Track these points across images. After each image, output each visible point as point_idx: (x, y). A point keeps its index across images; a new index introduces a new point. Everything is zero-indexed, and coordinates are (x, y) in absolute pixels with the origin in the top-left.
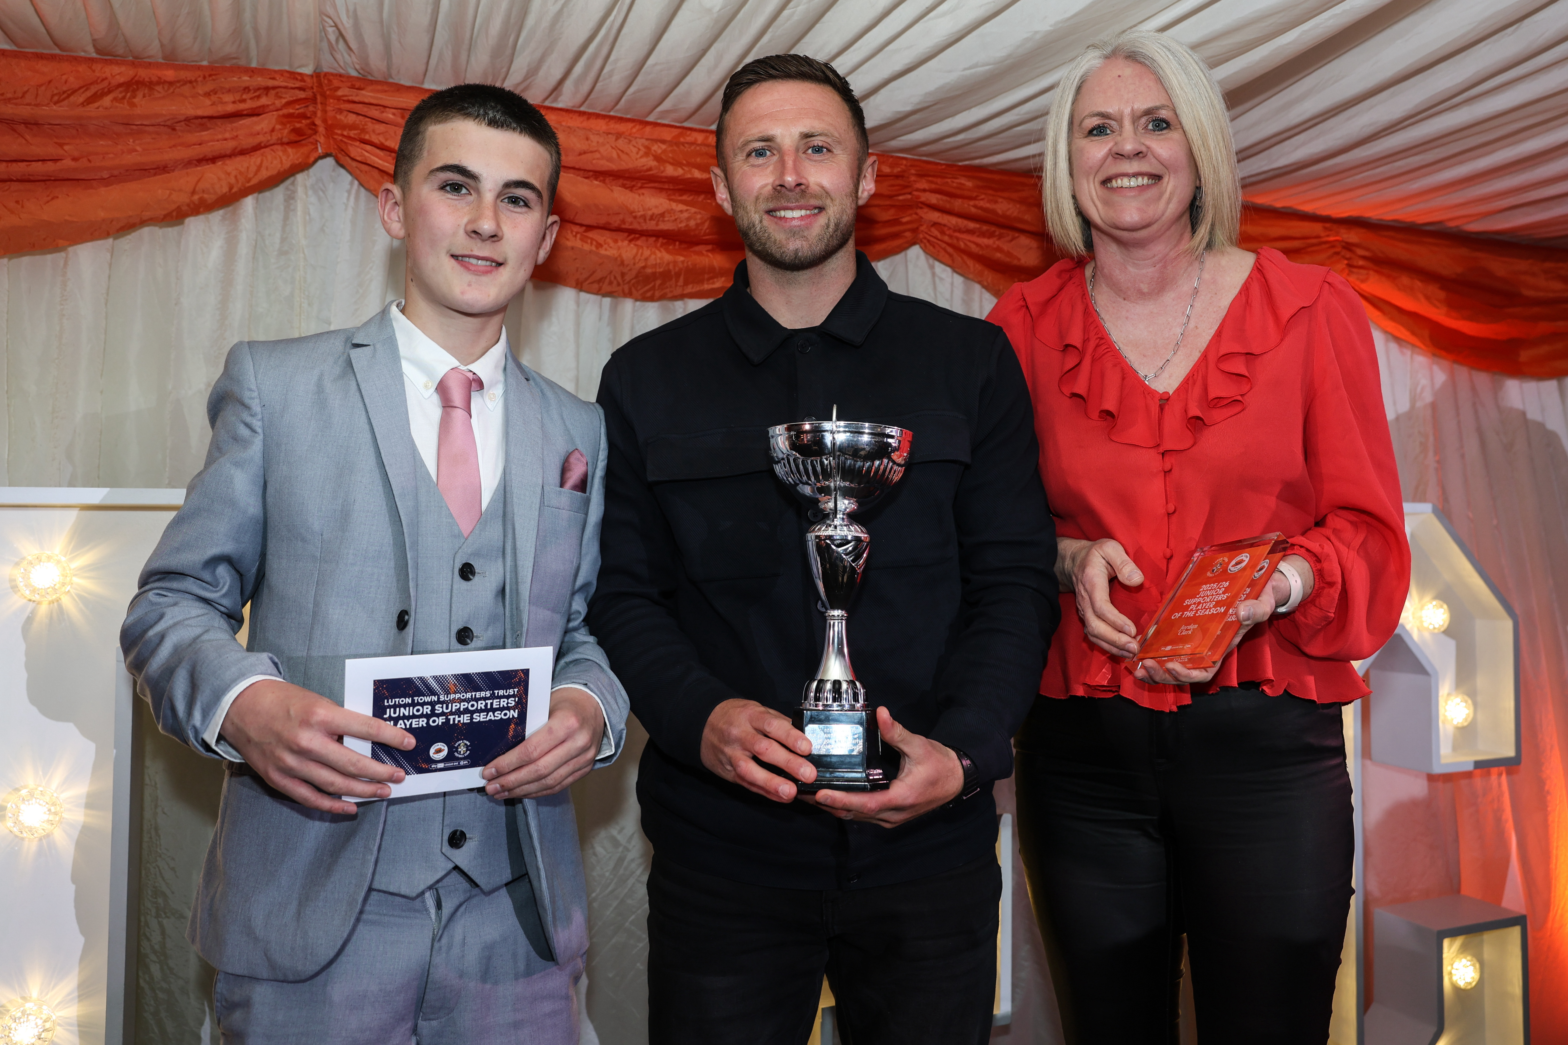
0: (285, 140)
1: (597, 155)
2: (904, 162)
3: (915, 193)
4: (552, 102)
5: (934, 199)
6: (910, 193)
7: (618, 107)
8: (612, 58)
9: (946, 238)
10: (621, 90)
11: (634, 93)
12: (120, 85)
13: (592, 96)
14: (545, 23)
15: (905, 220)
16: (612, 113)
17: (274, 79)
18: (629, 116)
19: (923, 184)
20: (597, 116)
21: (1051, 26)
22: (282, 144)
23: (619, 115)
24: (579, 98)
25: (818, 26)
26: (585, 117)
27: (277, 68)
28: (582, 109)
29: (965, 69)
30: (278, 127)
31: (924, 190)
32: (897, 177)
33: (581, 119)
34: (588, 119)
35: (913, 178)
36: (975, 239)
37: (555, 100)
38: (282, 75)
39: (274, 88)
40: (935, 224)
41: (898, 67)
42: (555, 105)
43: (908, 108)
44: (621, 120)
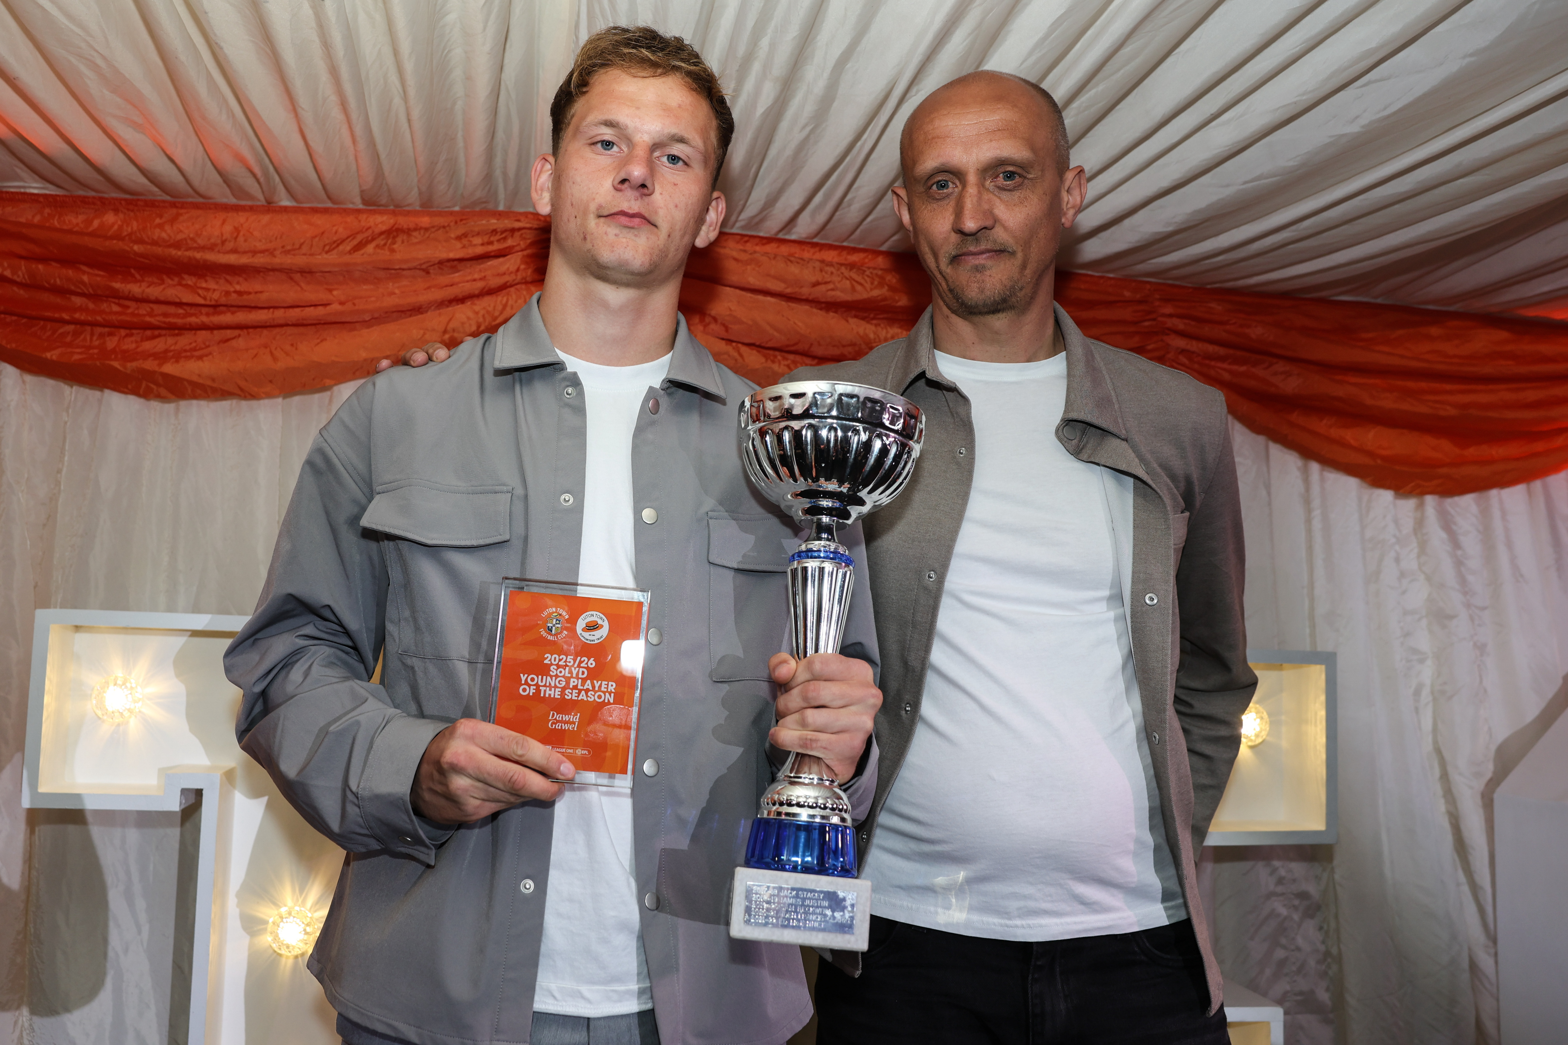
0: (529, 279)
1: (831, 286)
2: (1148, 287)
3: (1160, 319)
4: (786, 234)
5: (1180, 324)
6: (1154, 320)
7: (853, 237)
8: (855, 186)
9: (1196, 366)
10: (857, 220)
11: (872, 221)
12: (382, 233)
13: (828, 227)
14: (789, 152)
15: (1149, 347)
16: (845, 244)
17: (519, 220)
18: (862, 246)
19: (1168, 310)
20: (831, 247)
21: (1363, 127)
22: (526, 283)
23: (852, 245)
24: (814, 228)
25: (1083, 140)
26: (817, 249)
27: (522, 210)
28: (815, 240)
29: (1245, 183)
30: (522, 267)
31: (1171, 316)
32: (1140, 302)
33: (812, 250)
34: (820, 250)
35: (1157, 303)
36: (1225, 366)
37: (789, 233)
38: (527, 217)
39: (519, 229)
40: (1183, 351)
41: (1165, 183)
42: (787, 237)
43: (1170, 229)
44: (854, 250)
